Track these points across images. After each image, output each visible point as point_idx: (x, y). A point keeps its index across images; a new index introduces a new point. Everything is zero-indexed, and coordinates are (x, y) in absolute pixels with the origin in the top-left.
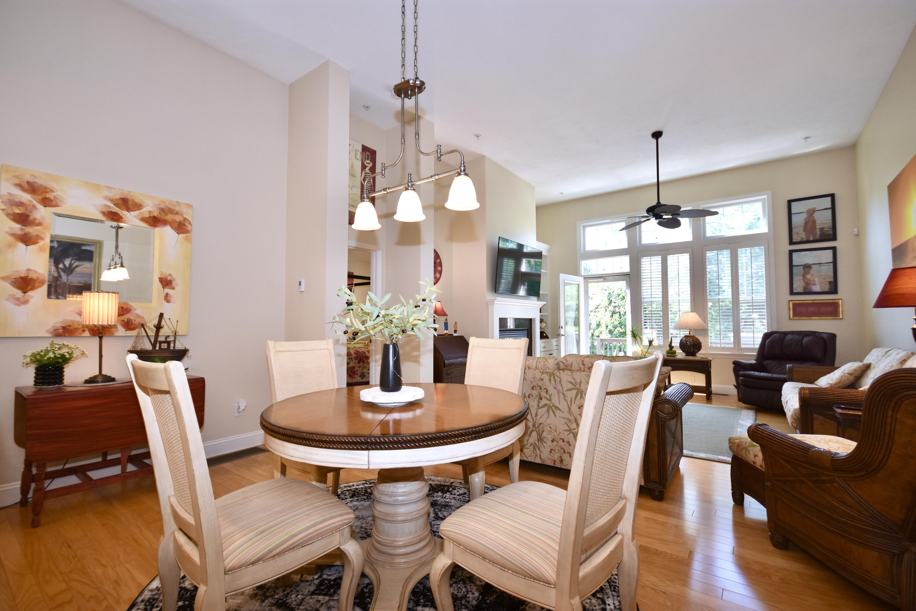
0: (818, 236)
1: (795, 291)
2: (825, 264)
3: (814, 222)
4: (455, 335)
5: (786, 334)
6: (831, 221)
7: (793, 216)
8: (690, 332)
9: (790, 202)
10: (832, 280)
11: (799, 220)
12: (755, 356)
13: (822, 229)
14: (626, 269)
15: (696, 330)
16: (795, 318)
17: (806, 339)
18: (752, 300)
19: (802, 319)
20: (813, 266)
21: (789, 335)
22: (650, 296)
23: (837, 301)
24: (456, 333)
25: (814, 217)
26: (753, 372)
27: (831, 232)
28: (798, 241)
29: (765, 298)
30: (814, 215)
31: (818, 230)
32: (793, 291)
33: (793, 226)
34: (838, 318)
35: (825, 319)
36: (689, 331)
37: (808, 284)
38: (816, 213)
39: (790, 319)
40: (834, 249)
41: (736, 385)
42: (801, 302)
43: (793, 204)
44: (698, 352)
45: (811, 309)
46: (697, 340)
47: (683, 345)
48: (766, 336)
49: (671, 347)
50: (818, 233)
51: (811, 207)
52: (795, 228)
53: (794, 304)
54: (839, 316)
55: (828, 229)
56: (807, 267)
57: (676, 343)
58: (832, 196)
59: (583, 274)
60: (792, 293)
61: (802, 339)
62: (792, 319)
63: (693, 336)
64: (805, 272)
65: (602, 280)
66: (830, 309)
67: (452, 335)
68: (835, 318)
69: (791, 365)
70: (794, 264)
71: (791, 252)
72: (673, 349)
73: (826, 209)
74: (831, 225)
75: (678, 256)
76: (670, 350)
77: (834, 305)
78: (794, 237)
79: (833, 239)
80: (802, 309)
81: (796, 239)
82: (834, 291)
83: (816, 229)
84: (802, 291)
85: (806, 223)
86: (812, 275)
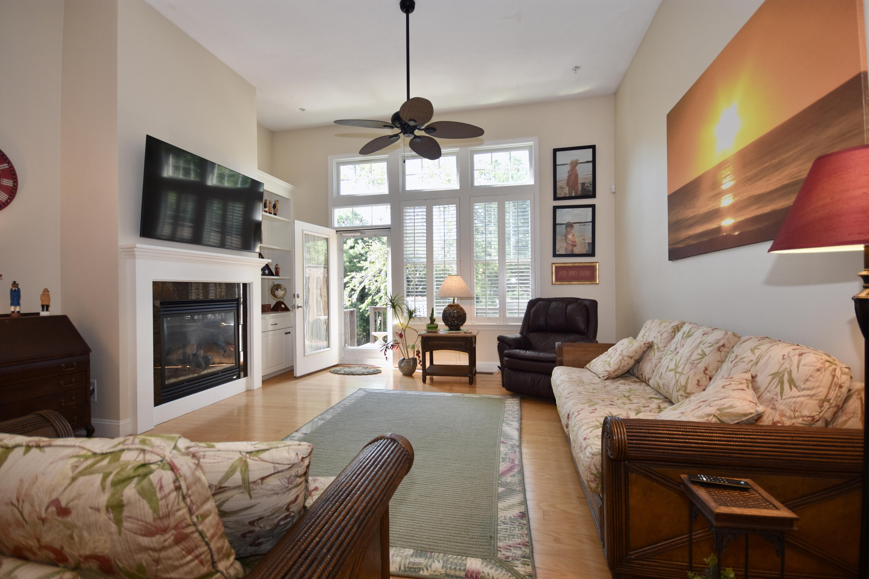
0: (579, 192)
1: (557, 253)
2: (586, 224)
3: (577, 176)
4: (44, 314)
5: (549, 301)
6: (592, 176)
7: (557, 167)
8: (454, 300)
9: (555, 151)
10: (591, 241)
11: (563, 173)
12: (520, 327)
13: (583, 184)
14: (387, 221)
15: (460, 298)
16: (557, 283)
17: (569, 307)
18: (518, 262)
19: (563, 284)
20: (574, 225)
21: (553, 303)
22: (413, 256)
23: (594, 264)
24: (47, 310)
25: (576, 170)
26: (518, 351)
27: (591, 189)
28: (562, 196)
29: (530, 260)
30: (577, 168)
31: (580, 184)
32: (556, 252)
33: (557, 180)
34: (595, 282)
35: (583, 284)
36: (452, 298)
37: (571, 244)
38: (579, 165)
39: (552, 284)
40: (593, 207)
41: (500, 366)
42: (563, 265)
43: (558, 153)
44: (462, 325)
45: (572, 273)
46: (462, 309)
47: (447, 317)
48: (532, 304)
49: (432, 320)
50: (580, 188)
51: (574, 158)
52: (559, 181)
53: (556, 267)
54: (596, 281)
55: (589, 185)
56: (570, 225)
57: (438, 315)
58: (593, 147)
59: (336, 225)
60: (555, 255)
61: (566, 307)
62: (554, 284)
63: (458, 306)
64: (567, 231)
65: (359, 234)
66: (587, 273)
67: (38, 314)
68: (592, 282)
69: (560, 343)
70: (557, 222)
71: (555, 208)
72: (435, 323)
73: (588, 162)
74: (591, 180)
75: (444, 207)
76: (431, 324)
77: (592, 269)
78: (558, 192)
79: (593, 196)
80: (564, 273)
81: (560, 194)
82: (592, 254)
83: (578, 184)
84: (564, 253)
85: (569, 177)
86: (573, 235)
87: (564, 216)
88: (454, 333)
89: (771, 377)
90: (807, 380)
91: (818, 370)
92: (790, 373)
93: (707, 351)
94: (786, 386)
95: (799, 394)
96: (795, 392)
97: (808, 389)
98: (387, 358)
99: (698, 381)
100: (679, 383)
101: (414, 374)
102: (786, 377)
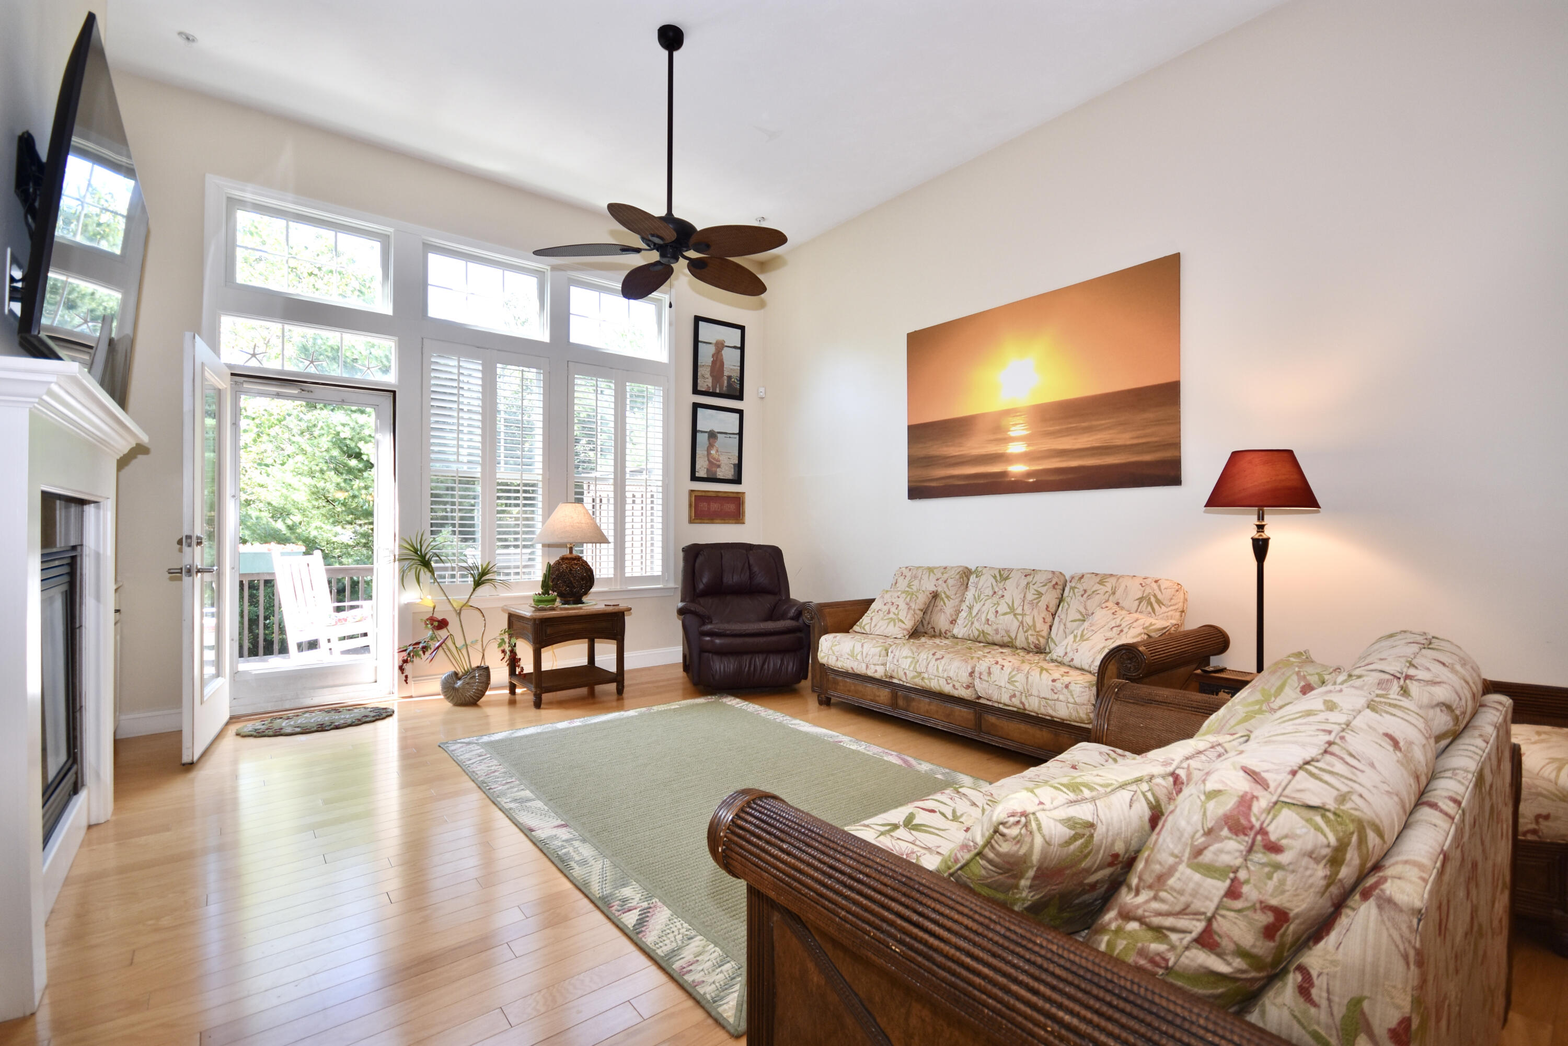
2: (732, 436)
3: (722, 364)
7: (699, 345)
8: (571, 548)
10: (737, 462)
16: (696, 521)
19: (703, 523)
20: (719, 435)
22: (455, 457)
23: (741, 495)
25: (722, 355)
30: (723, 352)
31: (725, 377)
32: (695, 474)
34: (740, 521)
35: (728, 523)
37: (713, 464)
39: (689, 520)
40: (741, 413)
42: (702, 493)
43: (700, 324)
45: (713, 506)
49: (547, 586)
51: (720, 338)
53: (694, 497)
54: (742, 519)
56: (712, 435)
58: (742, 328)
59: (225, 358)
60: (694, 478)
61: (748, 557)
62: (691, 521)
64: (709, 443)
65: (295, 392)
66: (731, 507)
68: (737, 521)
70: (698, 427)
71: (695, 405)
73: (735, 347)
74: (739, 375)
75: (523, 371)
76: (543, 594)
77: (738, 501)
78: (700, 381)
79: (740, 397)
80: (704, 505)
81: (702, 386)
82: (738, 480)
83: (723, 376)
84: (705, 476)
85: (714, 362)
86: (717, 451)
87: (707, 420)
88: (572, 610)
89: (1137, 602)
90: (1171, 599)
91: (1177, 591)
92: (1155, 596)
93: (1043, 590)
94: (1156, 606)
95: (1167, 610)
96: (1164, 609)
97: (1174, 605)
98: (406, 677)
99: (1044, 618)
100: (1024, 623)
101: (483, 699)
102: (1153, 600)
